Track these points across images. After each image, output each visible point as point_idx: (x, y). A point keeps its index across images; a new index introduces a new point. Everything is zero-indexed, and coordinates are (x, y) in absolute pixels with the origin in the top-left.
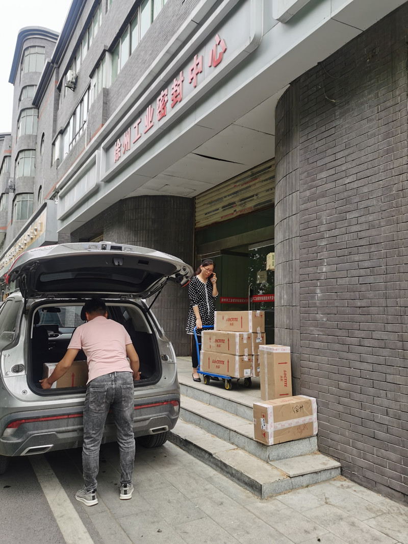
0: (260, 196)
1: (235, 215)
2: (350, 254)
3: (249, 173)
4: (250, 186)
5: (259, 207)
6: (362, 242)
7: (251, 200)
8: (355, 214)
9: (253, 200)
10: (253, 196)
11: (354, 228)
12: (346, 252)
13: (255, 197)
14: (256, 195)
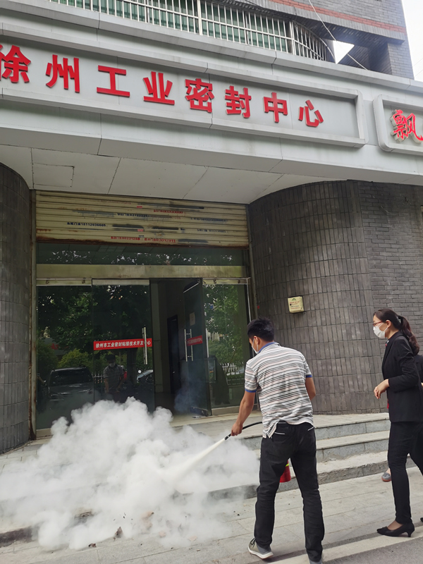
0: (187, 231)
1: (142, 241)
2: (408, 306)
3: (168, 202)
4: (171, 217)
5: (187, 243)
6: (414, 301)
7: (171, 232)
8: (407, 284)
9: (176, 233)
10: (177, 229)
11: (409, 292)
12: (406, 305)
13: (179, 231)
14: (181, 229)
